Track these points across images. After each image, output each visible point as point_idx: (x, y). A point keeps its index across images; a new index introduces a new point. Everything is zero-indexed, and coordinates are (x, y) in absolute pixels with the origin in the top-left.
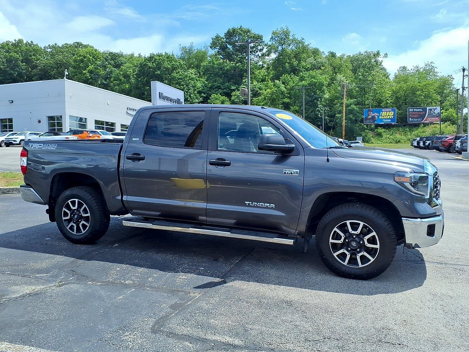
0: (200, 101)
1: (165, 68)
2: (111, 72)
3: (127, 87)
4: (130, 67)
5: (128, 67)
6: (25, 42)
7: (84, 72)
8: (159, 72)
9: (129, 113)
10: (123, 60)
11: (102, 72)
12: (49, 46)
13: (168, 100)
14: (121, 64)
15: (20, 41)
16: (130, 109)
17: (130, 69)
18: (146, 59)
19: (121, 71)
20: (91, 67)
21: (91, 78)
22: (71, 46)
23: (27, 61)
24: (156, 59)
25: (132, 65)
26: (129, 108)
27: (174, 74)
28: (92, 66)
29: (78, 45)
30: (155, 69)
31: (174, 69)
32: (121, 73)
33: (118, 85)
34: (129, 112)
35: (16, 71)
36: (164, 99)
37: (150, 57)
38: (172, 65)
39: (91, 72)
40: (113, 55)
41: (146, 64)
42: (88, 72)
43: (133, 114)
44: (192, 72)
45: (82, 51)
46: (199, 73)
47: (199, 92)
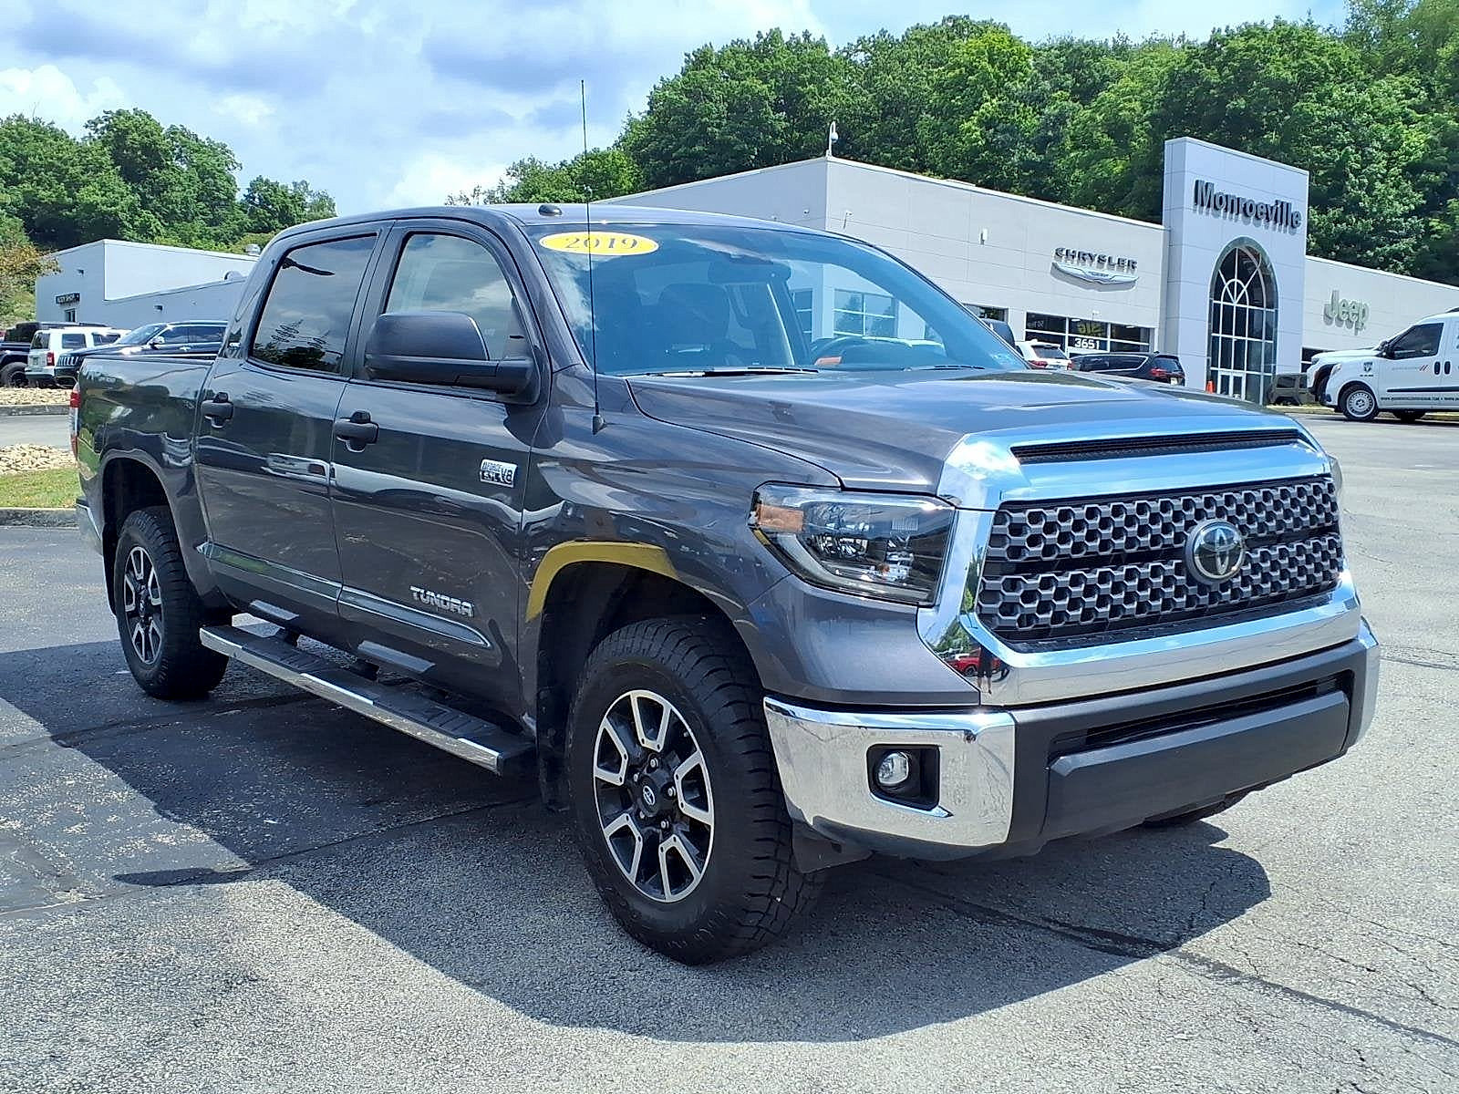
0: (1410, 210)
1: (1269, 82)
2: (1061, 119)
3: (1117, 170)
4: (1132, 92)
5: (1124, 94)
6: (786, 38)
7: (966, 125)
8: (1242, 103)
9: (1063, 272)
10: (1112, 64)
11: (1031, 122)
12: (860, 41)
13: (1232, 212)
14: (1103, 81)
15: (775, 36)
16: (1070, 255)
17: (1130, 101)
18: (1193, 53)
19: (1096, 110)
20: (990, 106)
21: (988, 145)
22: (933, 34)
23: (790, 101)
24: (1232, 52)
25: (1140, 85)
26: (1064, 252)
27: (1310, 106)
28: (994, 101)
29: (958, 26)
30: (1228, 91)
31: (1309, 80)
32: (1099, 118)
33: (1085, 165)
34: (1065, 265)
35: (756, 143)
36: (1215, 207)
37: (1211, 45)
38: (1303, 66)
39: (988, 123)
40: (1074, 51)
41: (1190, 72)
42: (980, 124)
43: (1080, 273)
44: (1389, 92)
45: (964, 49)
46: (1429, 88)
47: (1413, 170)
